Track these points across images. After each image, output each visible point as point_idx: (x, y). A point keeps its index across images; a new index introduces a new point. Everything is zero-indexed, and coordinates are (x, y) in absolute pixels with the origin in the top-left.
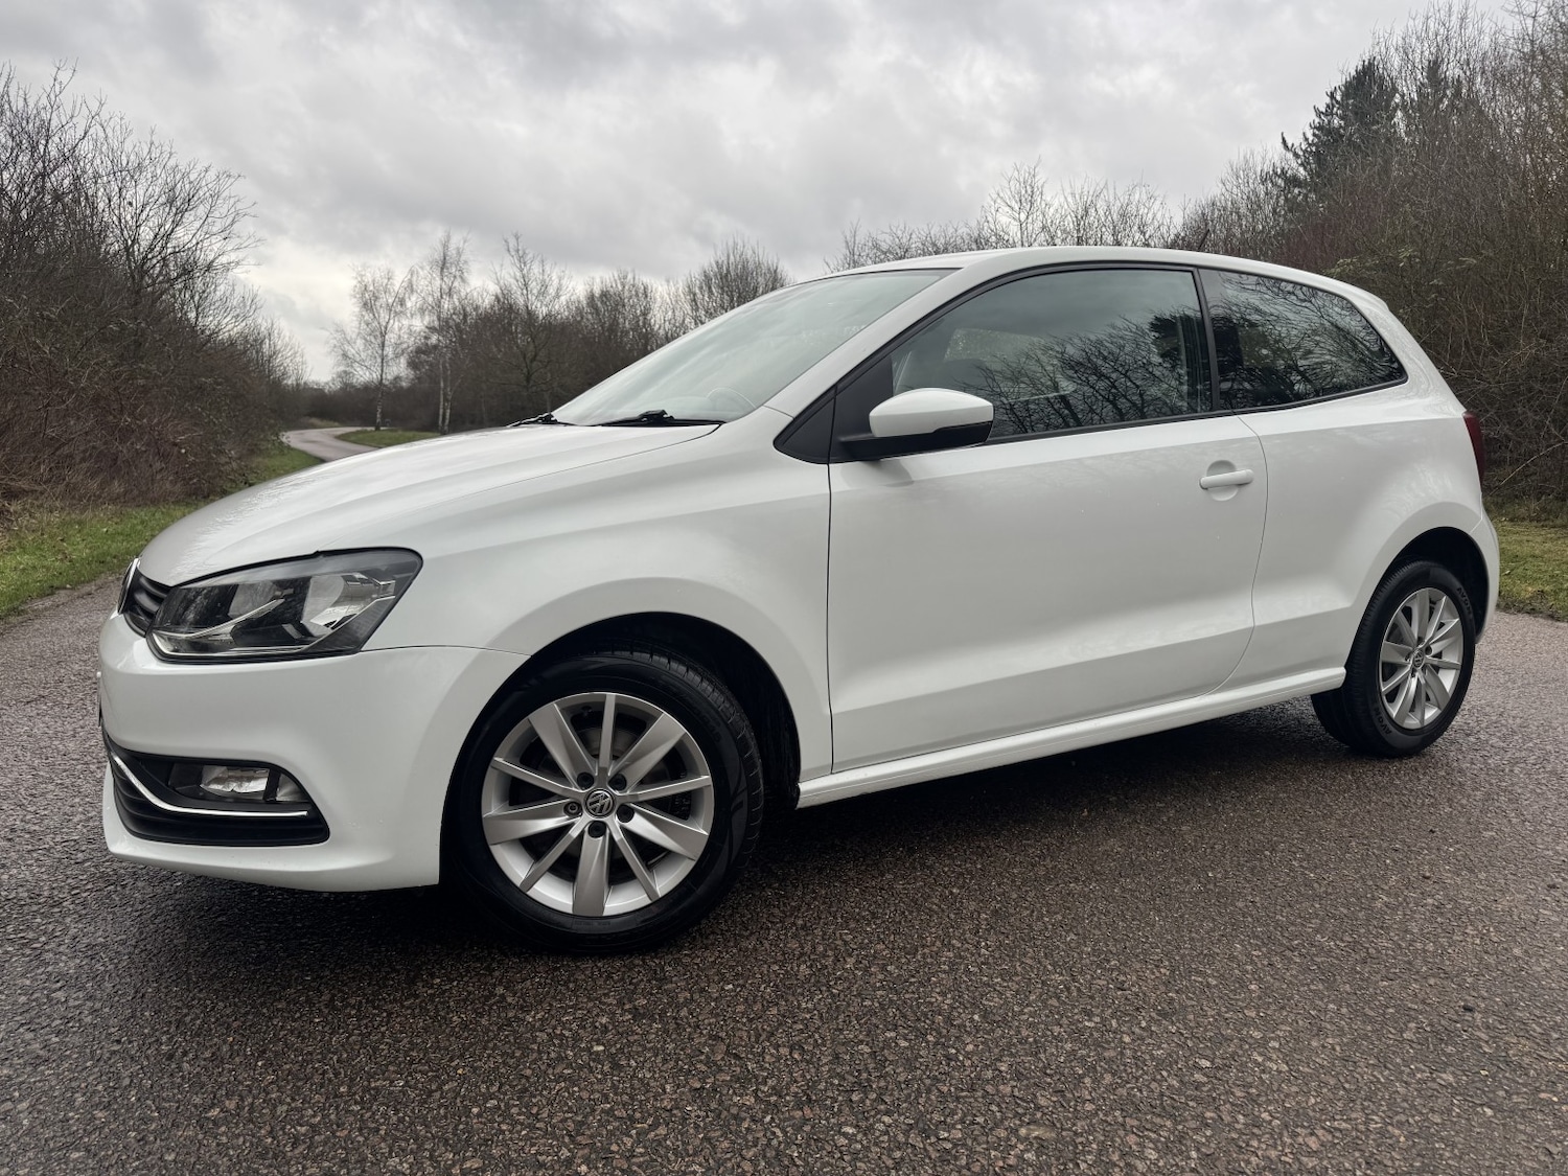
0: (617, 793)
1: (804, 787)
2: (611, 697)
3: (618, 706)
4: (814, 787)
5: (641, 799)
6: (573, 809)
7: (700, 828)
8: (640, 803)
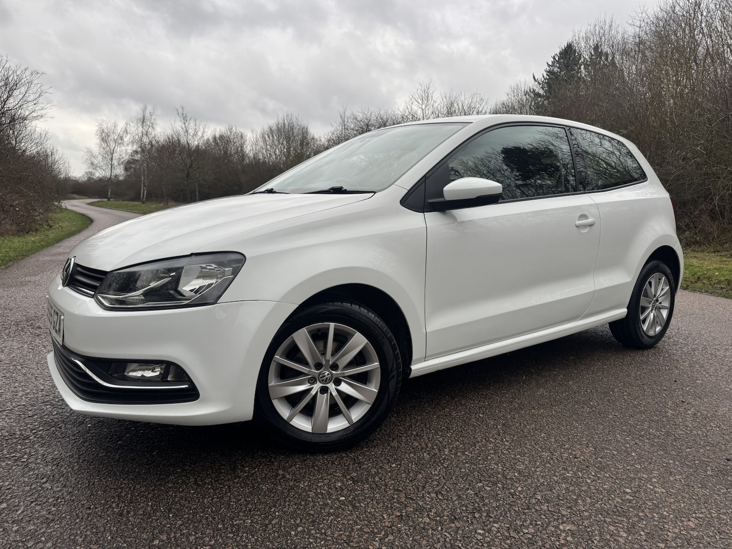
0: (334, 372)
1: (413, 367)
2: (332, 325)
3: (335, 329)
4: (418, 367)
5: (346, 375)
6: (313, 381)
7: (373, 388)
8: (344, 377)
